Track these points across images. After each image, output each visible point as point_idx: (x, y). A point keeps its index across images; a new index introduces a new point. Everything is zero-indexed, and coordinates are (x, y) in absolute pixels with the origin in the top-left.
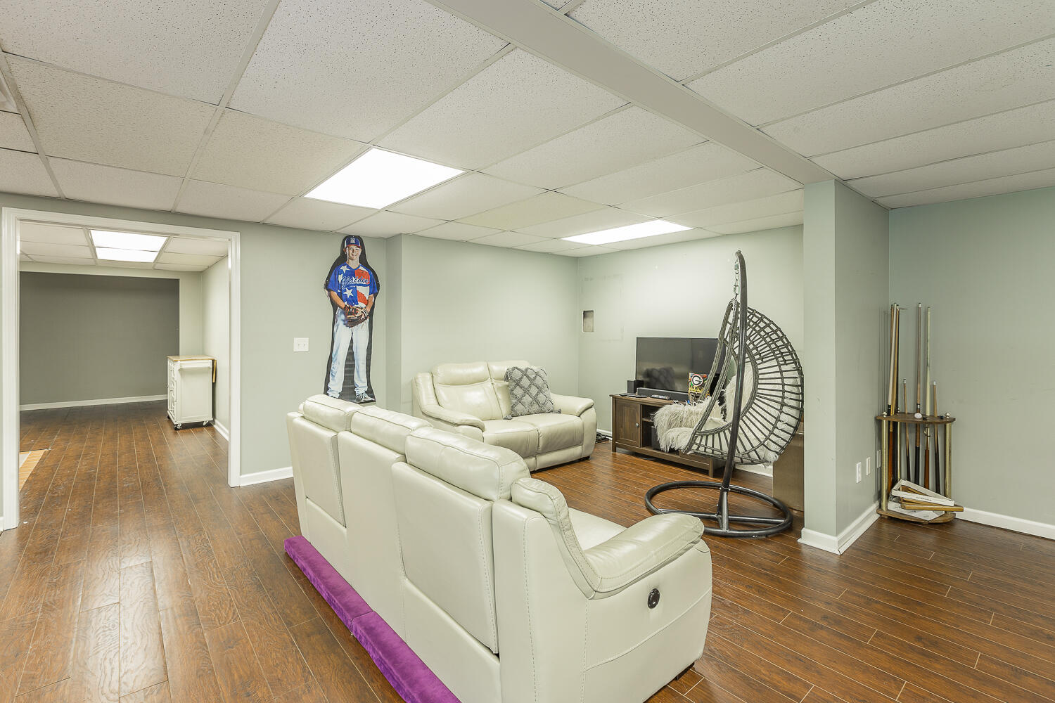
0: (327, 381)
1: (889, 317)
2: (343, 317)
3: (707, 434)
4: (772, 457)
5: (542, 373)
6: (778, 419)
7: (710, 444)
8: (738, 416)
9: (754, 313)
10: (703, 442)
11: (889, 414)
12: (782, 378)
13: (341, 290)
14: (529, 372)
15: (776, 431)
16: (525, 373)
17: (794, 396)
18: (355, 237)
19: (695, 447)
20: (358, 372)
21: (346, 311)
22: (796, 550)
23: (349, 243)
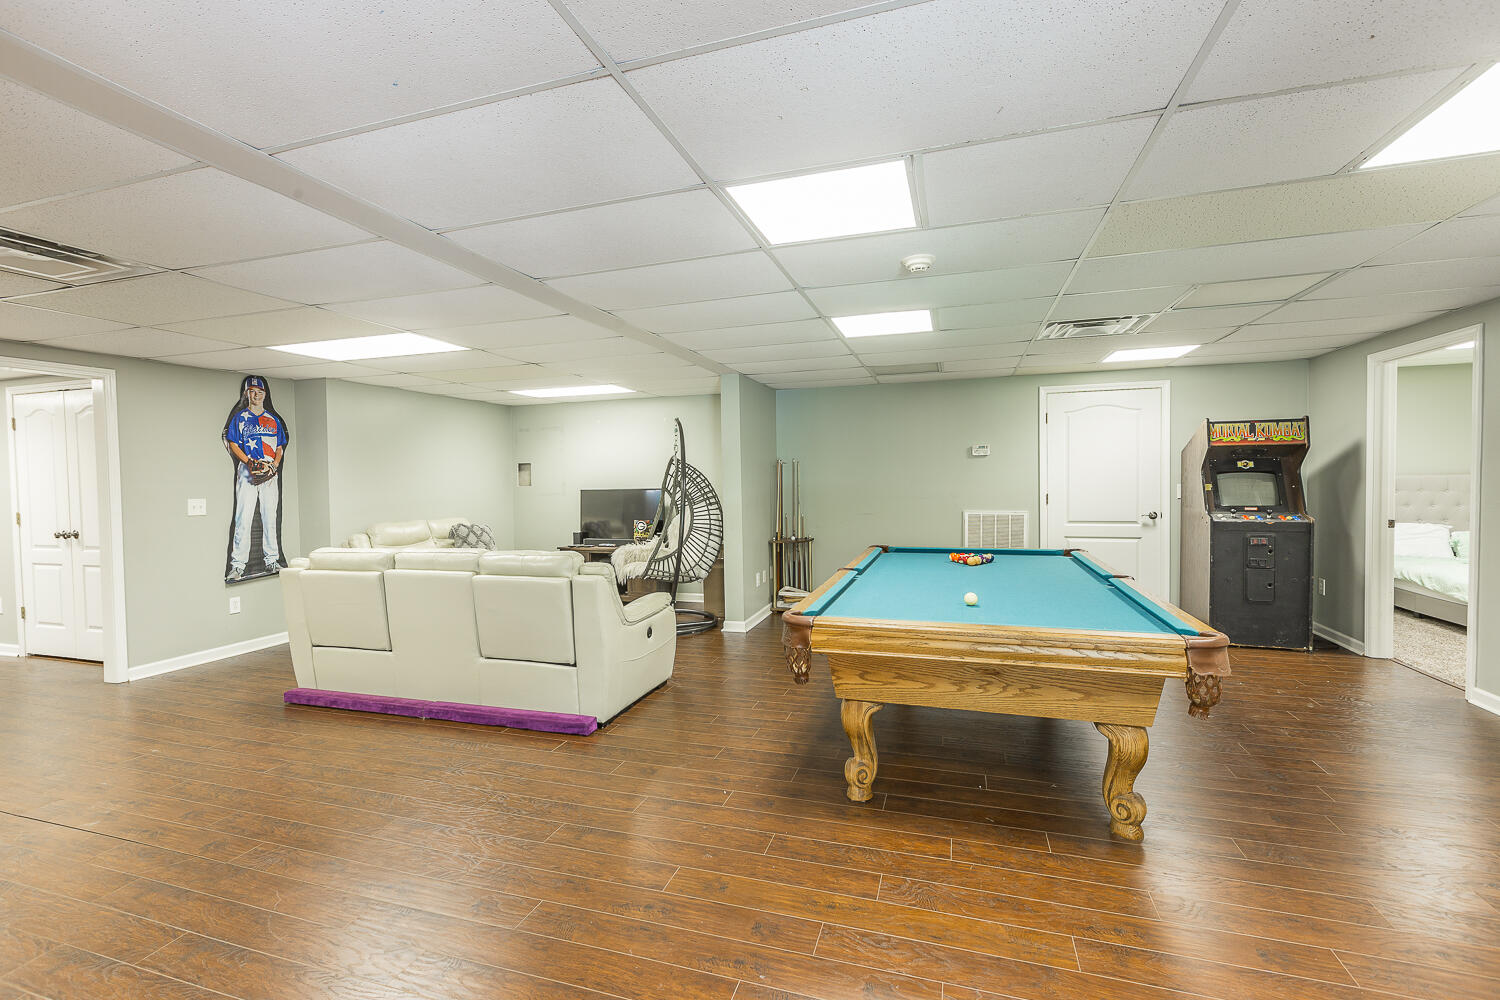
0: (230, 549)
1: (777, 468)
2: (246, 473)
3: (659, 560)
4: (704, 574)
5: (487, 529)
6: (707, 545)
7: (661, 568)
8: (681, 543)
9: (690, 467)
10: (657, 568)
11: (777, 539)
12: (709, 515)
13: (243, 441)
14: (475, 529)
15: (706, 554)
16: (471, 530)
17: (717, 528)
18: (258, 377)
19: (650, 572)
20: (267, 538)
21: (249, 465)
22: (721, 635)
23: (250, 385)
